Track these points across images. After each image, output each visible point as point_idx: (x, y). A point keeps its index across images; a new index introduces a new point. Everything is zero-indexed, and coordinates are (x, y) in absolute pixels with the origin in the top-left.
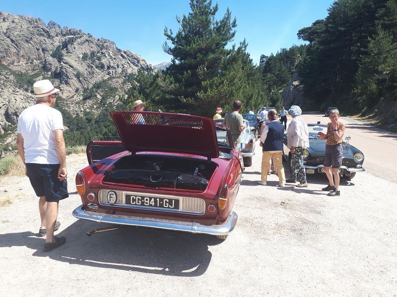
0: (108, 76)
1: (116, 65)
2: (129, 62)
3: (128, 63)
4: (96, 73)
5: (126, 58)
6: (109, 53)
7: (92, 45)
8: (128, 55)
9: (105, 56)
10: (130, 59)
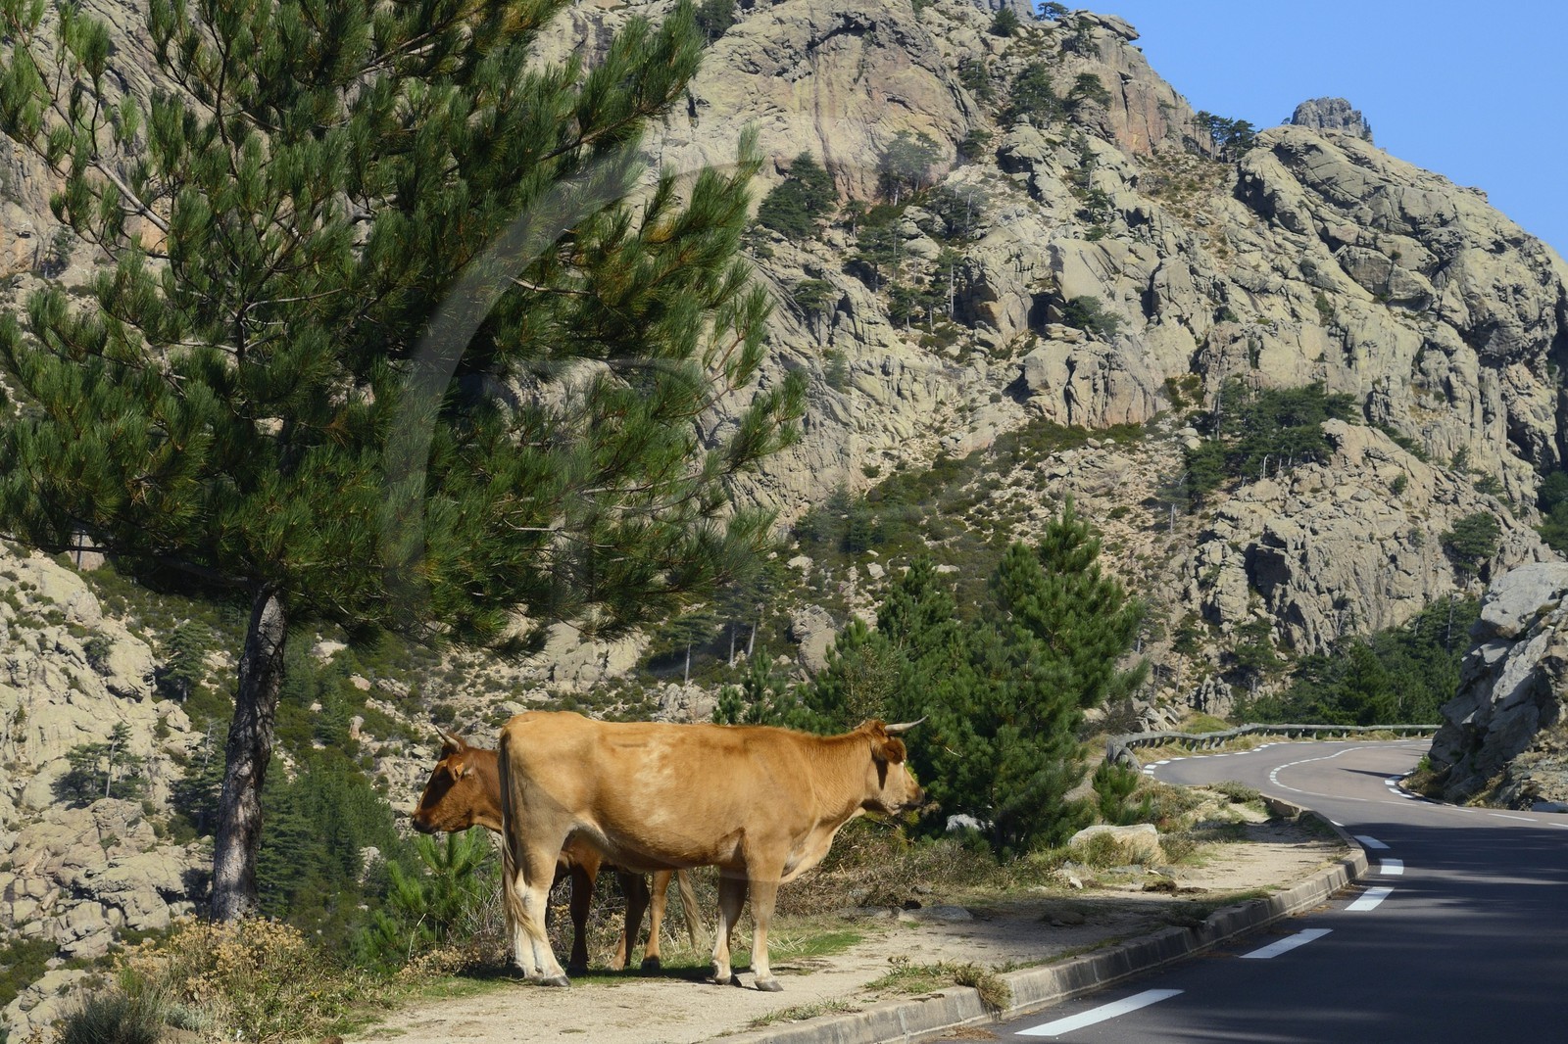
0: (1010, 416)
1: (1125, 286)
2: (1329, 266)
3: (1307, 269)
4: (874, 384)
5: (1289, 221)
6: (1088, 159)
7: (910, 76)
8: (1325, 189)
9: (1034, 191)
10: (1346, 228)
